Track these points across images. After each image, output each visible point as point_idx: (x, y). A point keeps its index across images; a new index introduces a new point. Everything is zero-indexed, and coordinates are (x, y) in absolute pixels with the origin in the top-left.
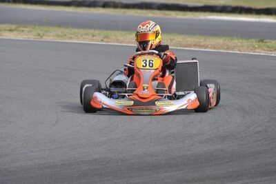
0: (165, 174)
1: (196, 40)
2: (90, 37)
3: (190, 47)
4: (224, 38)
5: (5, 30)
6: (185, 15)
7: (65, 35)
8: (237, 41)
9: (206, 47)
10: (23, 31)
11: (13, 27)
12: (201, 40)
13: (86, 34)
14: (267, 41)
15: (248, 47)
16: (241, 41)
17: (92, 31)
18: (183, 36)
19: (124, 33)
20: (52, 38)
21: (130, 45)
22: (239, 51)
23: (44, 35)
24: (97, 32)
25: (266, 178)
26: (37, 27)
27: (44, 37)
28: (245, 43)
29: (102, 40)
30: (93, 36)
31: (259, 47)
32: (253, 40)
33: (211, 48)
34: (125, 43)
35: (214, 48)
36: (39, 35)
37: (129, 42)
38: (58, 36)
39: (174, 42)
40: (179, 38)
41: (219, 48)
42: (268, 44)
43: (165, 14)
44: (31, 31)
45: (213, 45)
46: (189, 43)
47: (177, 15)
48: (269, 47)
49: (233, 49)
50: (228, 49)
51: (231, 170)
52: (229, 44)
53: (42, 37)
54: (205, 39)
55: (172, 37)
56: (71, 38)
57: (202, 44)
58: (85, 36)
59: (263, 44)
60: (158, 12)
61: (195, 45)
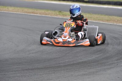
0: (17, 66)
1: (33, 11)
3: (30, 13)
4: (45, 10)
8: (50, 12)
9: (37, 13)
12: (35, 11)
14: (63, 12)
15: (55, 14)
16: (51, 11)
19: (3, 7)
21: (5, 12)
22: (51, 15)
25: (59, 69)
28: (53, 12)
31: (59, 14)
32: (57, 11)
33: (39, 14)
34: (3, 11)
37: (5, 11)
39: (23, 11)
40: (26, 10)
41: (42, 14)
42: (63, 13)
46: (30, 12)
48: (63, 15)
49: (48, 15)
50: (46, 15)
51: (45, 65)
52: (47, 13)
54: (37, 10)
55: (23, 9)
57: (35, 12)
61: (32, 13)
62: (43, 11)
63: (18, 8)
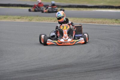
1: (91, 20)
2: (50, 20)
3: (89, 23)
4: (103, 19)
5: (16, 18)
6: (87, 10)
7: (40, 20)
8: (107, 20)
9: (95, 23)
10: (23, 18)
11: (19, 17)
12: (94, 20)
13: (48, 19)
14: (119, 20)
15: (111, 22)
17: (50, 18)
18: (86, 19)
20: (35, 21)
22: (108, 24)
23: (31, 20)
24: (52, 18)
26: (28, 17)
27: (32, 21)
29: (55, 21)
30: (51, 20)
31: (116, 22)
32: (114, 20)
33: (97, 23)
35: (98, 23)
36: (30, 20)
38: (37, 20)
39: (82, 21)
40: (84, 20)
41: (100, 23)
43: (79, 10)
44: (26, 18)
45: (98, 22)
46: (89, 21)
47: (83, 10)
49: (105, 24)
50: (104, 23)
52: (104, 21)
53: (31, 21)
54: (95, 20)
55: (82, 19)
56: (42, 21)
57: (93, 22)
58: (48, 20)
59: (117, 21)
60: (76, 9)
61: (91, 22)
62: (100, 20)
63: (78, 19)
